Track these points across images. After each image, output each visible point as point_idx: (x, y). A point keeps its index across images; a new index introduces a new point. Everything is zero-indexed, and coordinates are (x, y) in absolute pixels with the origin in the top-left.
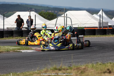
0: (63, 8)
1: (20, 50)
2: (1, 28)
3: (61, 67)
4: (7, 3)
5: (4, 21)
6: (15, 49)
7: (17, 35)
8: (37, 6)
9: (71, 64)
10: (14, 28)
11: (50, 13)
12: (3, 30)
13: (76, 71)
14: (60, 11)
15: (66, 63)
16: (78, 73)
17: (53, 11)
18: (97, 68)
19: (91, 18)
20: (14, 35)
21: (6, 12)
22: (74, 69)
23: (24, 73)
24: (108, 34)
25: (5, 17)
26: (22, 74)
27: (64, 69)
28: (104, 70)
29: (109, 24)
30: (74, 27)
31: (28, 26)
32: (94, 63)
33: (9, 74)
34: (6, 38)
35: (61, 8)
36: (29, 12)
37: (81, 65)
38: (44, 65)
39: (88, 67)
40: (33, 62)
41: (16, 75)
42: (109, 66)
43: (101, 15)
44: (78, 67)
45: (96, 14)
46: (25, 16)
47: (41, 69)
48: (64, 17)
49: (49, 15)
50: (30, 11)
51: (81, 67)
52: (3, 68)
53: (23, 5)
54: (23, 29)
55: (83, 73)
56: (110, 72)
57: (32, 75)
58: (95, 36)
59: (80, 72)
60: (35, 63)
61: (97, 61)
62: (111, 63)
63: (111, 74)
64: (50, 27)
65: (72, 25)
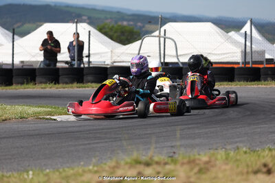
0: (156, 15)
1: (51, 115)
2: (7, 62)
3: (151, 158)
4: (22, 3)
5: (13, 45)
6: (39, 113)
7: (44, 80)
8: (94, 10)
9: (174, 150)
10: (37, 62)
11: (124, 27)
12: (10, 67)
13: (186, 167)
14: (150, 22)
15: (163, 147)
16: (192, 173)
17: (131, 23)
18: (237, 160)
19: (223, 41)
20: (38, 79)
21: (19, 24)
22: (183, 164)
23: (61, 170)
24: (265, 81)
25: (15, 36)
26: (58, 173)
27: (158, 163)
28: (254, 165)
29: (268, 56)
30: (181, 61)
31: (71, 57)
32: (230, 150)
33: (25, 174)
34: (19, 86)
35: (152, 15)
36: (75, 24)
37: (199, 154)
38: (109, 153)
39: (216, 159)
40: (83, 145)
41: (41, 175)
42: (266, 156)
43: (248, 33)
44: (192, 157)
45: (234, 31)
47: (102, 162)
48: (159, 37)
49: (123, 33)
50: (77, 23)
51: (199, 160)
52: (11, 159)
53: (60, 6)
54: (59, 65)
55: (205, 173)
56: (269, 172)
57: (81, 175)
58: (233, 83)
59: (196, 170)
60: (88, 146)
61: (238, 144)
62: (270, 150)
63: (271, 176)
64: (123, 62)
65: (177, 56)
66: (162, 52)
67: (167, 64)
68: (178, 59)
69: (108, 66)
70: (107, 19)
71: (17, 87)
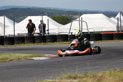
0: (78, 11)
1: (32, 57)
2: (12, 34)
3: (76, 75)
4: (18, 8)
5: (14, 26)
6: (26, 57)
7: (28, 42)
8: (50, 10)
9: (87, 71)
10: (25, 34)
11: (64, 17)
12: (13, 36)
13: (92, 79)
14: (75, 14)
15: (82, 70)
17: (67, 15)
18: (114, 75)
19: (108, 22)
20: (26, 41)
21: (17, 17)
22: (90, 77)
25: (15, 23)
27: (79, 77)
30: (89, 31)
31: (40, 31)
32: (112, 70)
34: (17, 45)
35: (76, 11)
36: (41, 16)
37: (98, 73)
38: (58, 74)
39: (105, 75)
40: (46, 70)
43: (119, 18)
44: (95, 74)
45: (113, 17)
46: (36, 20)
48: (79, 21)
49: (63, 19)
50: (42, 16)
51: (98, 75)
52: (14, 77)
53: (35, 8)
54: (35, 35)
55: (100, 81)
58: (113, 41)
59: (96, 80)
60: (48, 71)
61: (115, 68)
64: (64, 32)
65: (88, 29)
66: (81, 28)
67: (83, 33)
69: (57, 35)
70: (56, 13)
71: (16, 45)
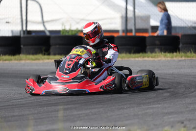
24: (152, 52)
30: (49, 29)
65: (43, 22)
66: (24, 18)
67: (29, 32)
68: (44, 26)
